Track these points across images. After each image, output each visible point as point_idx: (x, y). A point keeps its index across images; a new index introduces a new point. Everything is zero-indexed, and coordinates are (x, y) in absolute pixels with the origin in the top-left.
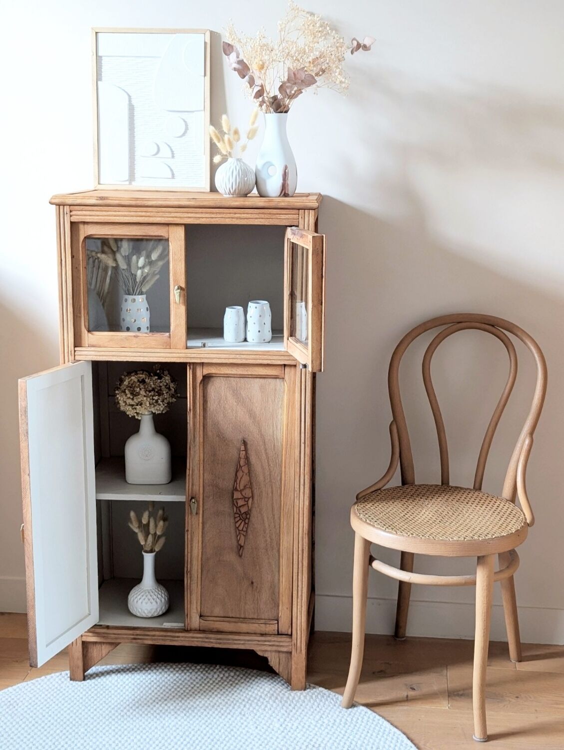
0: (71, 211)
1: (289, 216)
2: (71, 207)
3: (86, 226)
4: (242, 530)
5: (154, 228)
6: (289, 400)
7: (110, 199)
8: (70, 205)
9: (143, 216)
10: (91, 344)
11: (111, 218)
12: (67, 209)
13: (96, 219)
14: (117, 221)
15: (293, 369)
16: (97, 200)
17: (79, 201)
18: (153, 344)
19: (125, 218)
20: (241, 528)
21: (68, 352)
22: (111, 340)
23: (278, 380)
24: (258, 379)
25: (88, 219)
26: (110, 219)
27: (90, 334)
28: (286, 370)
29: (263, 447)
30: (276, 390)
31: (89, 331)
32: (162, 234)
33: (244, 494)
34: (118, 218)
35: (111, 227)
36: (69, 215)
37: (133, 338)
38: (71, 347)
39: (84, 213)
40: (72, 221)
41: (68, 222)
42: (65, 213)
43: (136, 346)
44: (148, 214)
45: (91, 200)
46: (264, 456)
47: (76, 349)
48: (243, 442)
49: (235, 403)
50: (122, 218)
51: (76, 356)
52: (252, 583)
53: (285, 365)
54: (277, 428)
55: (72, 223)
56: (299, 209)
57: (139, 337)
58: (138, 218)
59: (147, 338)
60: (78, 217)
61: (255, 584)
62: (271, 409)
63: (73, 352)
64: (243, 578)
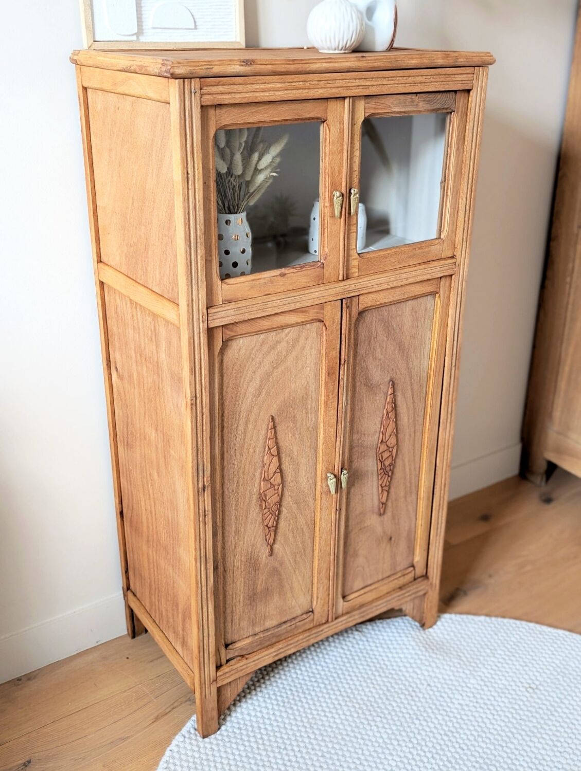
0: (201, 89)
1: (464, 76)
2: (202, 79)
3: (218, 111)
4: (386, 486)
5: (309, 105)
6: (441, 319)
7: (259, 63)
8: (200, 78)
9: (300, 89)
10: (227, 299)
11: (258, 94)
12: (195, 83)
13: (238, 98)
14: (266, 99)
15: (448, 279)
16: (242, 65)
17: (216, 70)
18: (304, 280)
19: (277, 93)
20: (383, 485)
21: (199, 319)
22: (252, 287)
23: (429, 297)
24: (410, 302)
25: (227, 99)
26: (257, 97)
27: (224, 286)
28: (442, 282)
29: (409, 383)
30: (426, 310)
31: (222, 280)
32: (319, 116)
33: (389, 445)
34: (267, 94)
35: (254, 109)
36: (198, 94)
37: (279, 278)
38: (202, 311)
39: (221, 89)
40: (203, 104)
41: (197, 107)
42: (193, 90)
43: (282, 289)
44: (308, 84)
45: (233, 67)
46: (410, 392)
47: (211, 311)
48: (391, 383)
49: (386, 339)
50: (271, 93)
51: (209, 322)
52: (391, 539)
53: (441, 278)
54: (424, 355)
55: (202, 107)
56: (475, 67)
57: (286, 276)
58: (294, 92)
59: (296, 274)
60: (211, 97)
61: (393, 539)
62: (420, 334)
63: (205, 317)
64: (382, 538)
